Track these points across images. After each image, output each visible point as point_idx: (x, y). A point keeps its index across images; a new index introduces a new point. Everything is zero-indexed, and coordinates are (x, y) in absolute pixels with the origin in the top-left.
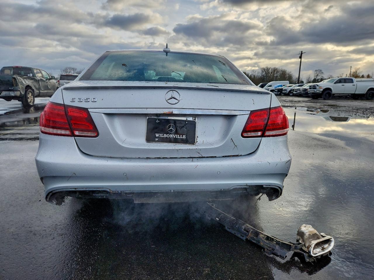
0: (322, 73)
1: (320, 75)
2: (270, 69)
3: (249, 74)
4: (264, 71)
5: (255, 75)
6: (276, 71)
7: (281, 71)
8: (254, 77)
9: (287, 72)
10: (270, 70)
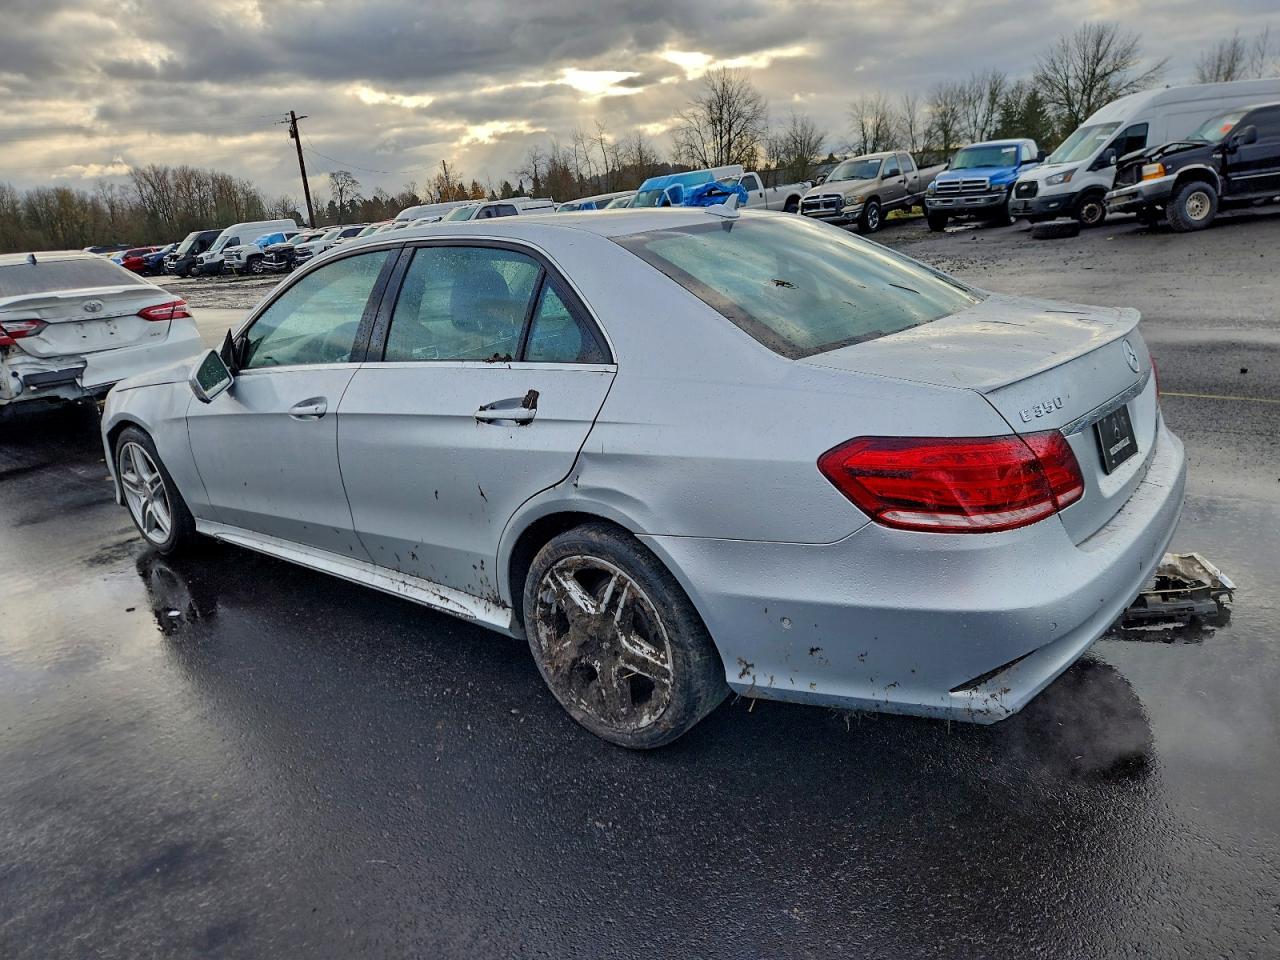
0: (353, 182)
1: (349, 188)
2: (165, 172)
3: (85, 193)
4: (143, 180)
5: (117, 200)
6: (193, 179)
7: (215, 180)
8: (112, 207)
9: (235, 182)
10: (169, 177)
